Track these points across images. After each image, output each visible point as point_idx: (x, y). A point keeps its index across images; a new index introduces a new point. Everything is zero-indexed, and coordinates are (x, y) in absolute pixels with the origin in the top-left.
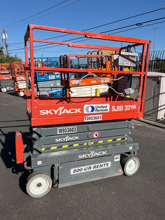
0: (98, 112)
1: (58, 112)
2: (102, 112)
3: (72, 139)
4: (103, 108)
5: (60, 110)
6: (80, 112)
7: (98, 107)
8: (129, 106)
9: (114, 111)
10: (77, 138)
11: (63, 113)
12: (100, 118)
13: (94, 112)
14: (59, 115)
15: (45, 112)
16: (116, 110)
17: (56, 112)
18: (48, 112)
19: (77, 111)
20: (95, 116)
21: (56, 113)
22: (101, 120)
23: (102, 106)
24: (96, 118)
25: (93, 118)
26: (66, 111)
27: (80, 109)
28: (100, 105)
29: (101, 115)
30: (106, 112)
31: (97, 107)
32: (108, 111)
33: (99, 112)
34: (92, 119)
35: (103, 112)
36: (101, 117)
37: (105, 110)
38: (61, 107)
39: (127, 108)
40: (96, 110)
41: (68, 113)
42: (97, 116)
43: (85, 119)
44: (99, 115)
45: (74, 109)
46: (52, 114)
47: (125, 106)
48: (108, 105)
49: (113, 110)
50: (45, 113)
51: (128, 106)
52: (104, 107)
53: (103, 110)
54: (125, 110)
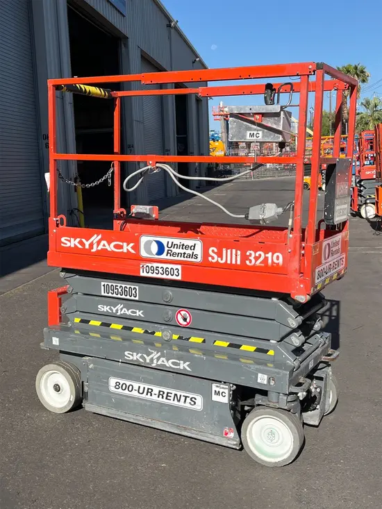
0: (172, 258)
1: (91, 245)
2: (182, 259)
3: (129, 313)
4: (184, 251)
5: (94, 242)
6: (133, 252)
7: (173, 245)
8: (260, 255)
9: (214, 261)
10: (139, 313)
11: (100, 248)
12: (176, 272)
13: (164, 256)
14: (92, 251)
15: (70, 241)
16: (219, 259)
17: (87, 244)
18: (74, 243)
19: (127, 248)
20: (165, 266)
21: (87, 247)
22: (179, 278)
23: (183, 245)
24: (166, 271)
25: (160, 270)
26: (104, 245)
27: (132, 245)
28: (177, 241)
29: (179, 267)
30: (193, 260)
31: (170, 246)
32: (199, 259)
33: (176, 258)
34: (157, 272)
35: (186, 259)
36: (180, 272)
37: (189, 256)
38: (96, 235)
39: (252, 258)
40: (168, 253)
41: (109, 249)
42: (170, 266)
43: (141, 270)
44: (175, 267)
45: (121, 244)
46: (80, 246)
47: (248, 254)
48: (199, 245)
49: (213, 258)
50: (69, 244)
51: (257, 254)
52: (187, 247)
53: (185, 253)
54: (248, 262)
